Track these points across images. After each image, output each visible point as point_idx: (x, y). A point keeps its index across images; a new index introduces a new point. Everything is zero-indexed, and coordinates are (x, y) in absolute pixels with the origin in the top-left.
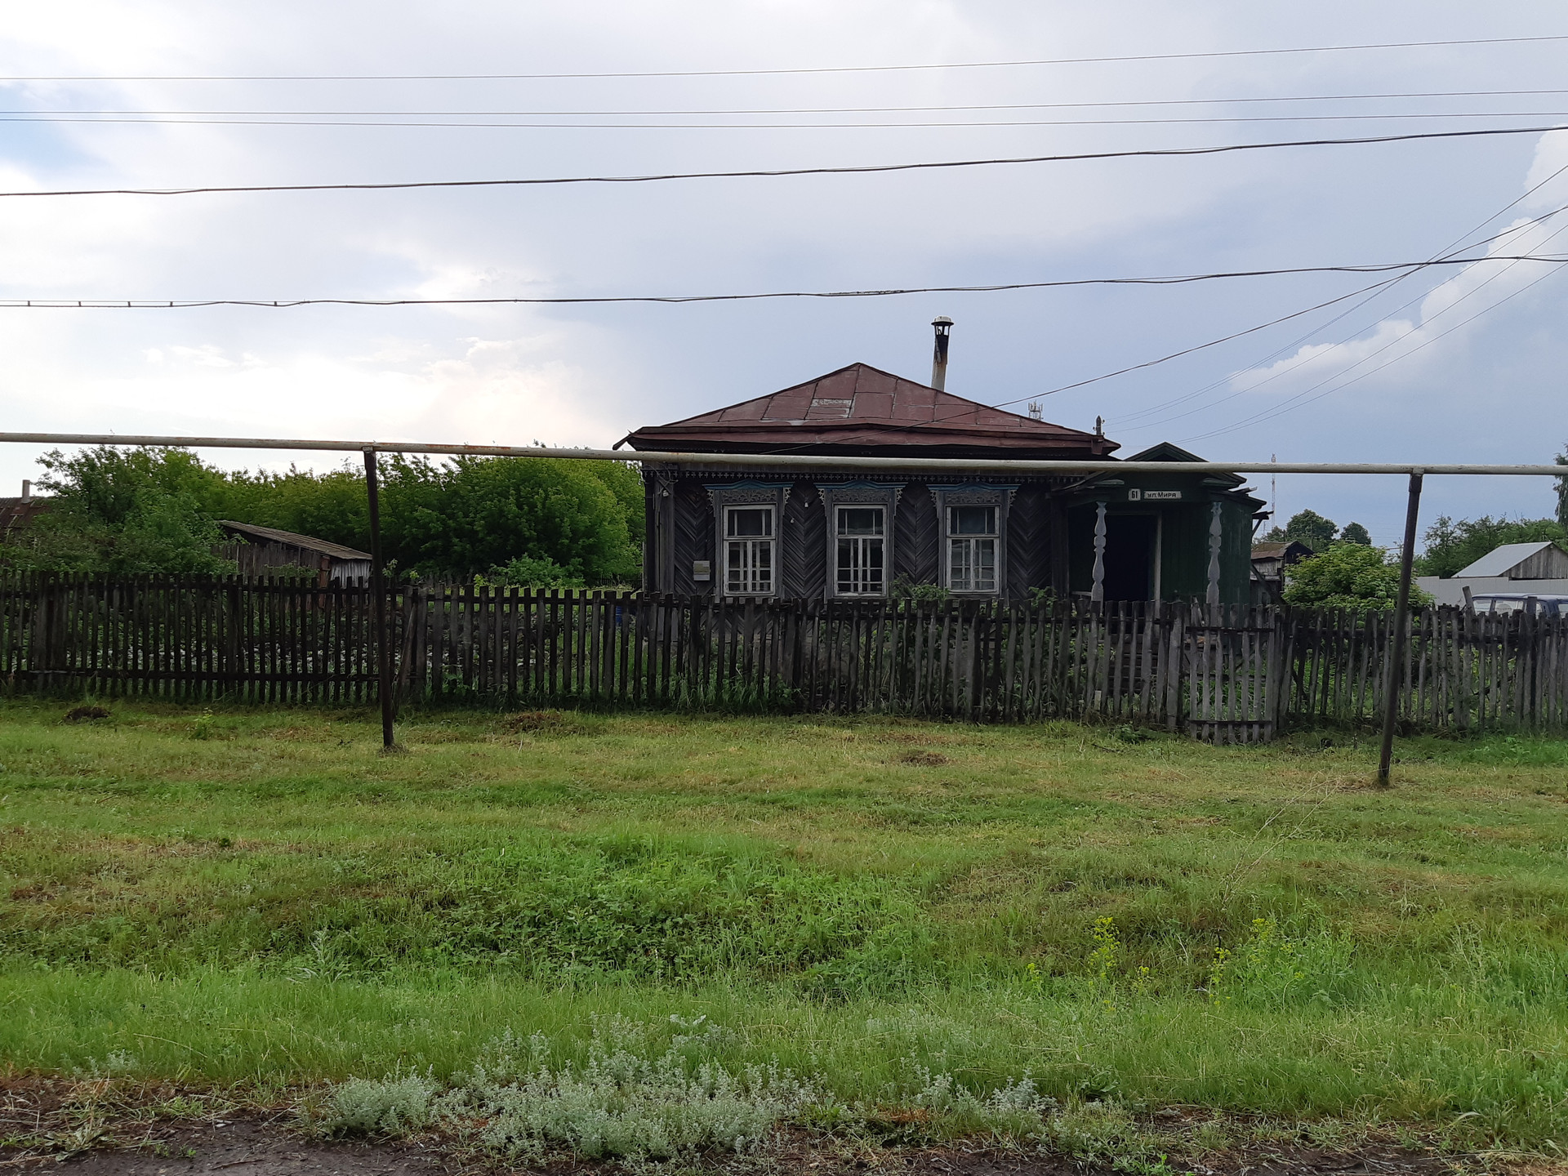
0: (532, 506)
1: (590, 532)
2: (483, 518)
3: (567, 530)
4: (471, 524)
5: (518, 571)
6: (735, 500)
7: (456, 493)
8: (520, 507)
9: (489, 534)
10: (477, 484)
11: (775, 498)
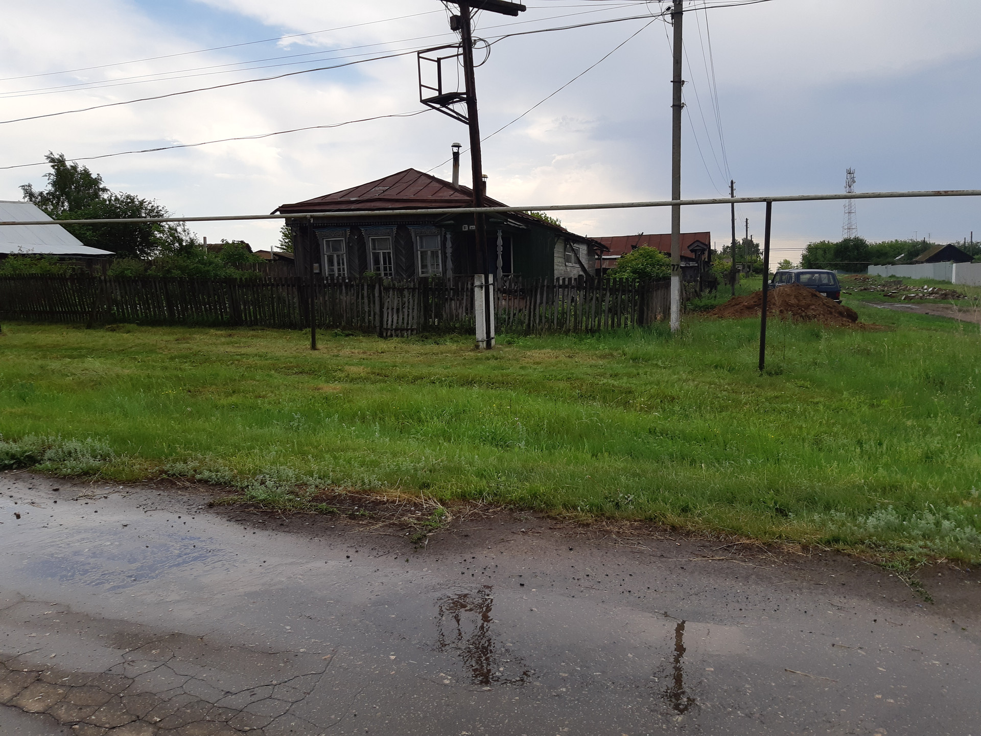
6: (327, 236)
11: (343, 234)
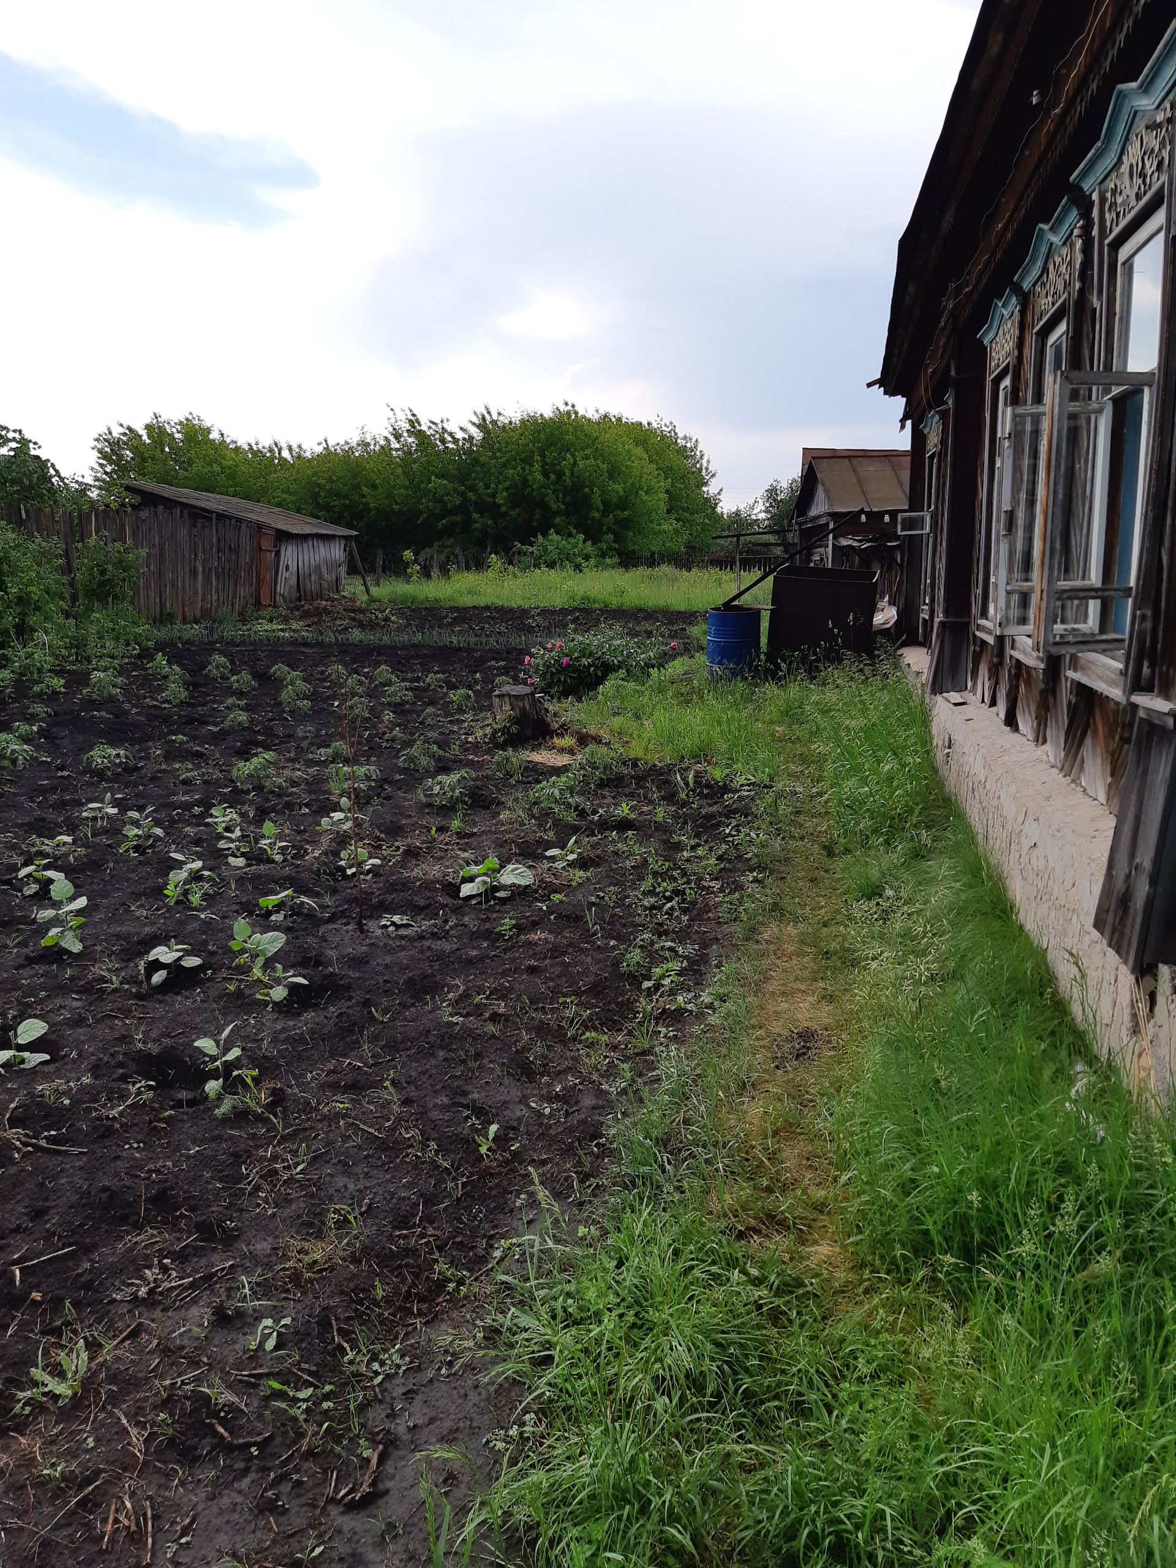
0: (560, 474)
1: (623, 503)
2: (507, 489)
3: (597, 501)
4: (494, 496)
5: (545, 550)
7: (476, 461)
8: (546, 474)
9: (513, 508)
10: (499, 450)
